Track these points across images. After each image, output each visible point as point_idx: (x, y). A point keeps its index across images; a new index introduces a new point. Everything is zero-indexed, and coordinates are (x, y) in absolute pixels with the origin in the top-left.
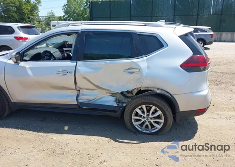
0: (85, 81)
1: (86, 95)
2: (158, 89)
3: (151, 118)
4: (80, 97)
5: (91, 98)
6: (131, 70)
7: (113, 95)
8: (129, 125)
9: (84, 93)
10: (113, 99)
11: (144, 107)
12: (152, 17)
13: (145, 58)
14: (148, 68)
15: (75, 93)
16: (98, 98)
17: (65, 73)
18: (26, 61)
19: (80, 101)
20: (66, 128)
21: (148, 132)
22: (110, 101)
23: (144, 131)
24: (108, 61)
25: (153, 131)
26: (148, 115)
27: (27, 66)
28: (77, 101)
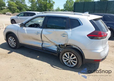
0: (45, 38)
1: (45, 44)
2: (75, 46)
3: (71, 60)
4: (43, 45)
5: (48, 46)
6: (64, 35)
7: (56, 45)
8: (61, 61)
9: (45, 43)
10: (56, 47)
11: (68, 53)
12: (106, 10)
13: (71, 30)
14: (72, 35)
15: (41, 43)
16: (50, 46)
17: (38, 33)
18: (26, 27)
19: (43, 46)
20: (38, 57)
21: (69, 66)
22: (55, 48)
23: (68, 65)
24: (55, 30)
25: (72, 66)
26: (70, 58)
27: (25, 29)
28: (42, 46)
